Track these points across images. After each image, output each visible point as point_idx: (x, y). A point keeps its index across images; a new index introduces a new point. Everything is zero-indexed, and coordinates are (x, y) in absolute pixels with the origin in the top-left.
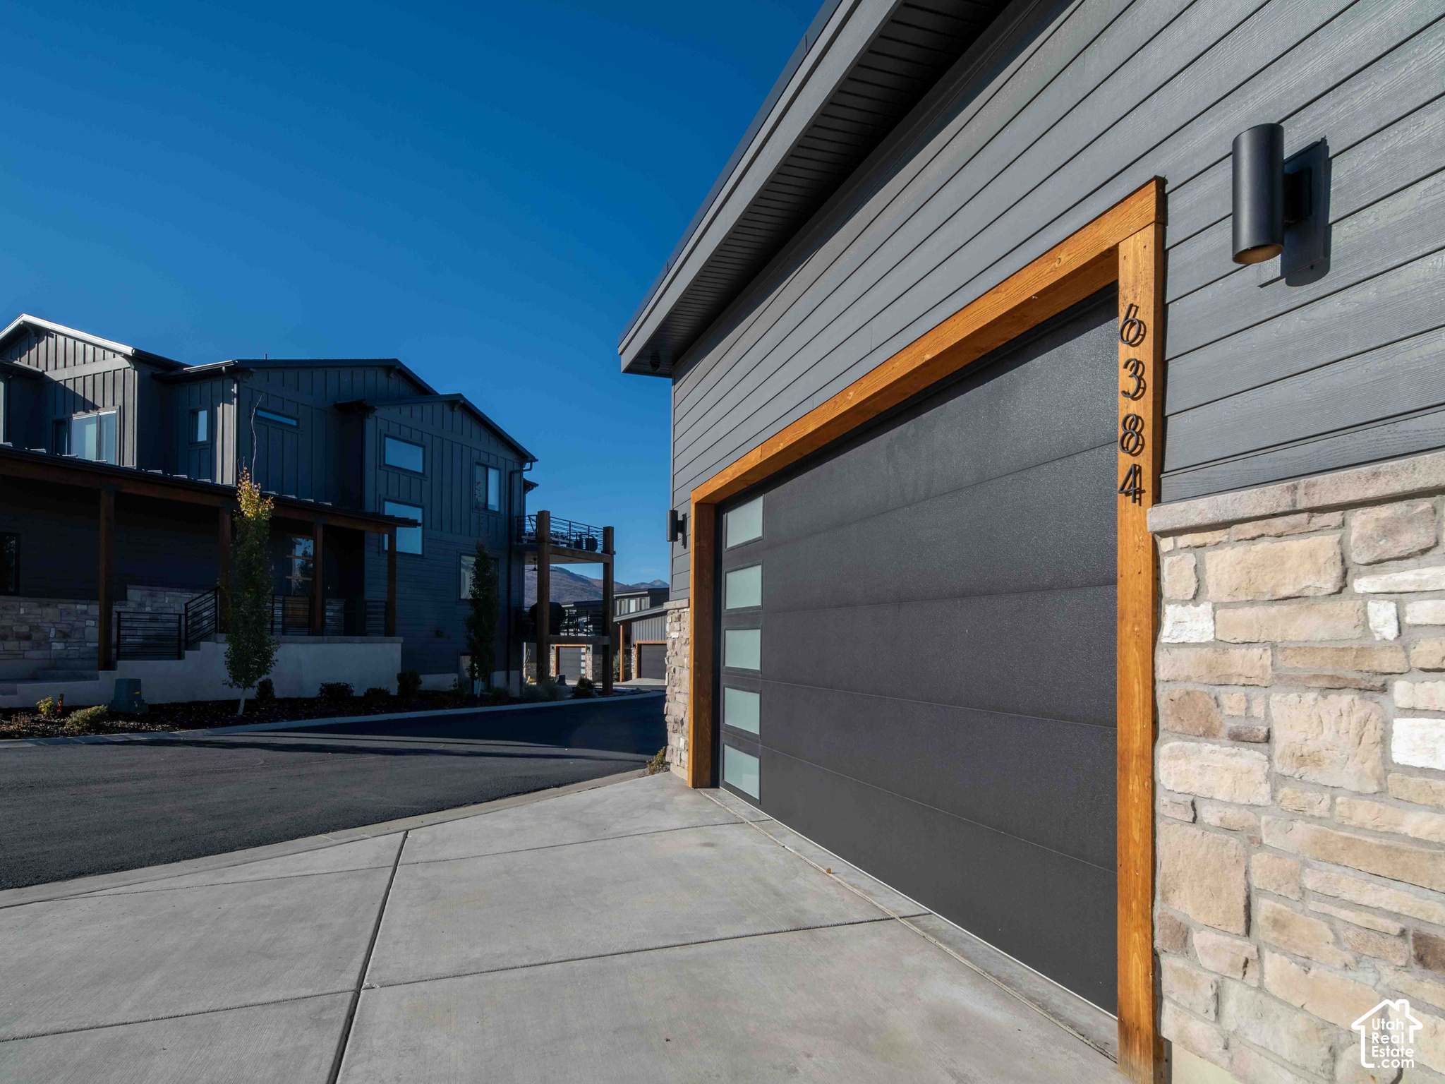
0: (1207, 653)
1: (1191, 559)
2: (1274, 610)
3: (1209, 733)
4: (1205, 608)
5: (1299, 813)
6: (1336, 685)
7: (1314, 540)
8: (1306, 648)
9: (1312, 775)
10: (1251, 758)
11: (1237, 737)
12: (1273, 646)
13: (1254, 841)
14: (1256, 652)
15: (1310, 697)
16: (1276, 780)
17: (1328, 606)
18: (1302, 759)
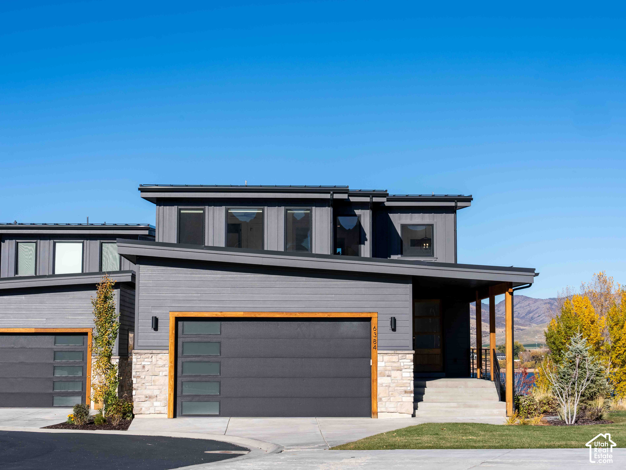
0: (384, 367)
1: (382, 357)
2: (392, 363)
3: (384, 376)
4: (384, 362)
5: (394, 383)
6: (398, 370)
7: (396, 356)
8: (395, 367)
9: (395, 379)
10: (389, 378)
11: (388, 376)
12: (391, 366)
13: (389, 386)
14: (389, 367)
15: (396, 371)
16: (392, 380)
17: (397, 363)
18: (395, 377)
